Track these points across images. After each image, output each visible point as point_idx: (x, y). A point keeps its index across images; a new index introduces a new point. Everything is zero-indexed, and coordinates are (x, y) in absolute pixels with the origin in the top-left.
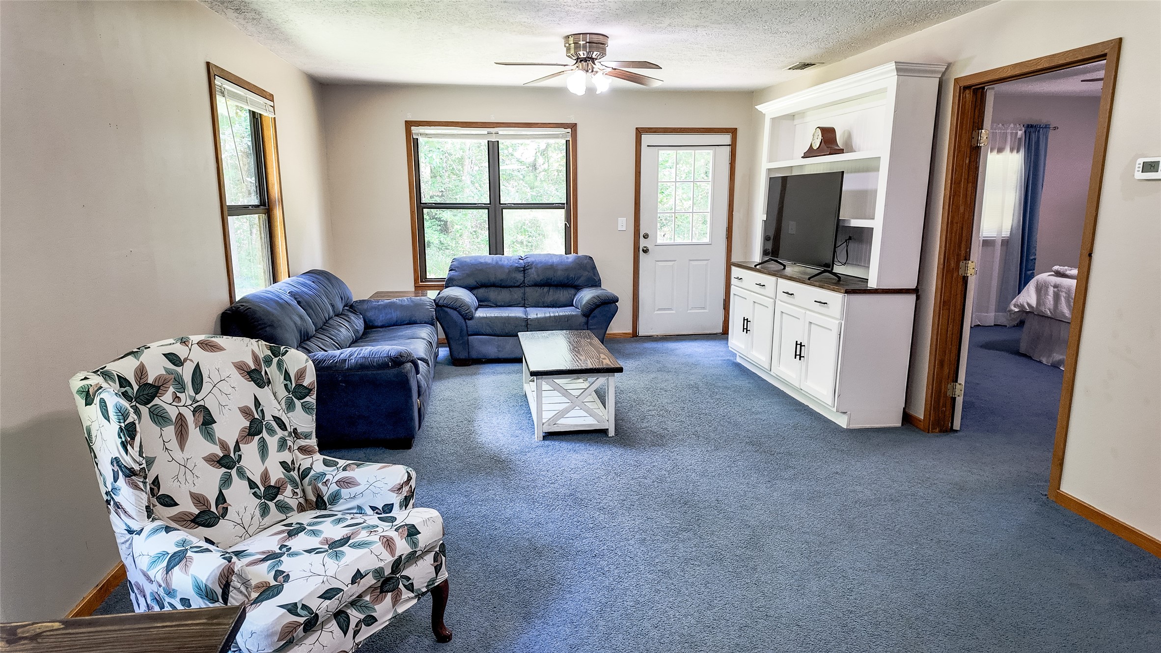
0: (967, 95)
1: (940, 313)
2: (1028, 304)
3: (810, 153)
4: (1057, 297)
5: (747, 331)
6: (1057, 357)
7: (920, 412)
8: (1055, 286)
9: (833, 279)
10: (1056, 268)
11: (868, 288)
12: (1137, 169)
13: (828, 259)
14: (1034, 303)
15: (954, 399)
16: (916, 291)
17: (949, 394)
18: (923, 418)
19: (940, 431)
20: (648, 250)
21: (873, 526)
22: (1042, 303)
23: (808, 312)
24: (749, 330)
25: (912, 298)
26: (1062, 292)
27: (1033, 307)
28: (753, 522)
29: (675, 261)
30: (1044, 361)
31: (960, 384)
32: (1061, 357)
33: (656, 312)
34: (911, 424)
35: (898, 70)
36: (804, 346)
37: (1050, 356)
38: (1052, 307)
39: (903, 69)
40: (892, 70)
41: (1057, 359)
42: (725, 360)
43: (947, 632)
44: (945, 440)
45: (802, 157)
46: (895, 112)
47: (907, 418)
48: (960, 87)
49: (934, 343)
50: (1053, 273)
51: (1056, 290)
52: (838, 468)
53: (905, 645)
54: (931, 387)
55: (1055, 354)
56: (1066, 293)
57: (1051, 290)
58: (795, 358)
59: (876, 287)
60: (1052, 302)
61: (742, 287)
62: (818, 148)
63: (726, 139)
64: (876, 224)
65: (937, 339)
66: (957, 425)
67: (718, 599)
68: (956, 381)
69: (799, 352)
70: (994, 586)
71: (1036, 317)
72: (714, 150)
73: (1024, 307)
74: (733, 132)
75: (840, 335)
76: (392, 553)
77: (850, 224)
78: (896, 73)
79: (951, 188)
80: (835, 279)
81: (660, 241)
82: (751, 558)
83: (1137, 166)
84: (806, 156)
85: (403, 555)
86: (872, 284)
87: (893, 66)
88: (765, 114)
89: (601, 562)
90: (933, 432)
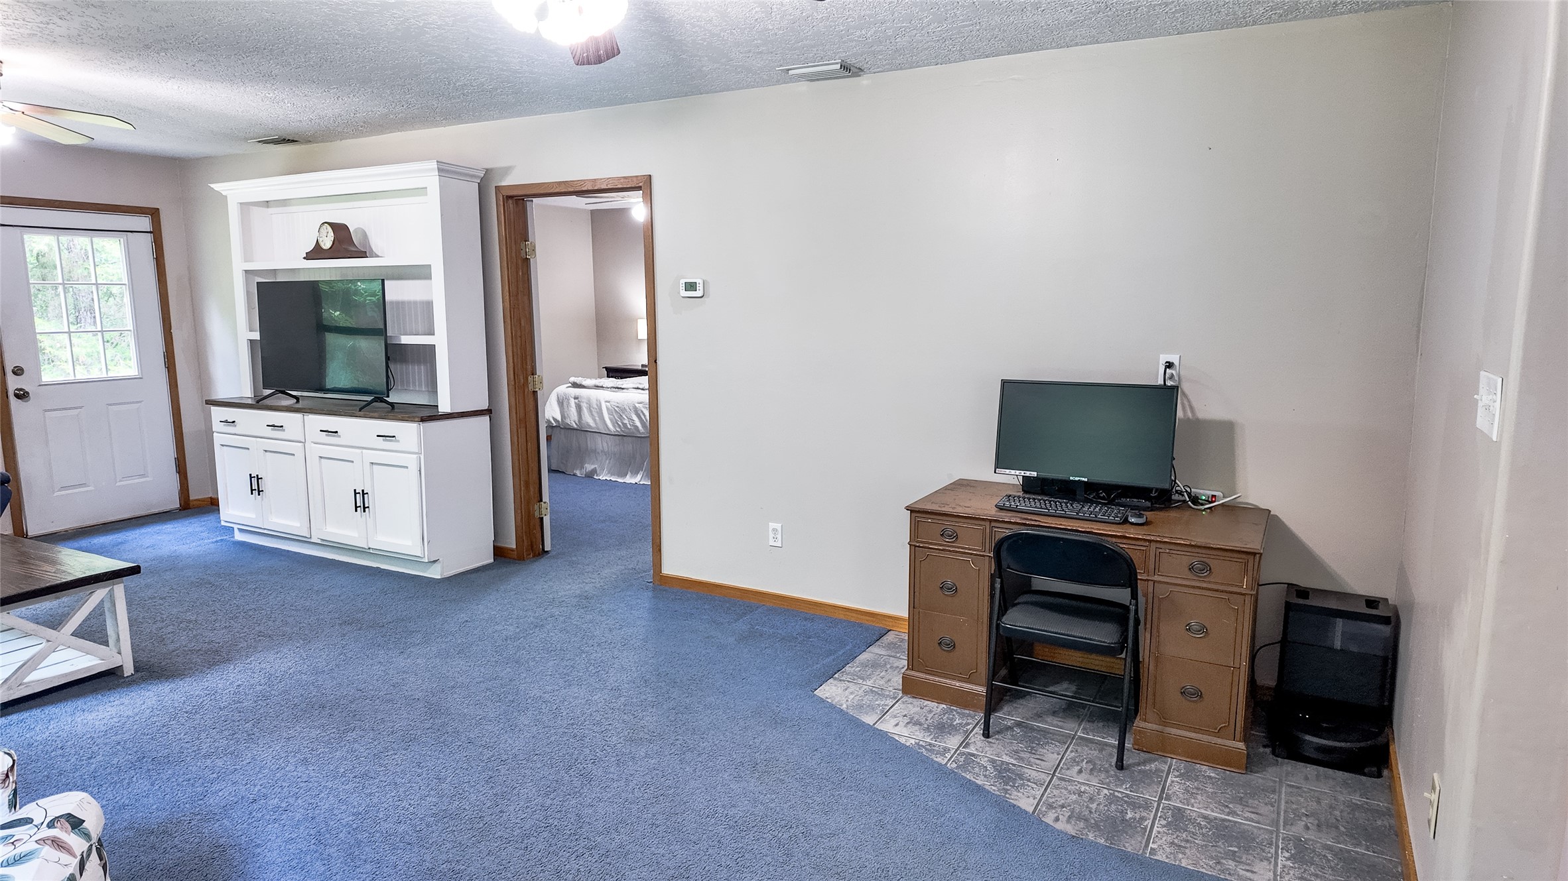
0: (511, 205)
1: (518, 431)
2: (554, 419)
3: (316, 253)
4: (579, 408)
5: (259, 492)
6: (589, 467)
7: (511, 543)
8: (576, 398)
9: (386, 408)
10: (572, 379)
11: (440, 414)
12: (681, 288)
13: (379, 382)
14: (559, 418)
15: (542, 519)
16: (488, 412)
17: (537, 514)
18: (515, 547)
19: (534, 556)
20: (28, 393)
21: (537, 653)
22: (566, 415)
23: (364, 451)
24: (262, 491)
25: (486, 419)
26: (583, 402)
27: (558, 421)
28: (419, 695)
29: (81, 408)
30: (578, 473)
31: (545, 503)
32: (593, 467)
33: (56, 494)
34: (505, 557)
35: (439, 170)
36: (367, 493)
37: (582, 467)
38: (576, 419)
39: (444, 170)
40: (432, 170)
41: (590, 469)
42: (217, 542)
43: (652, 704)
44: (540, 566)
45: (304, 258)
46: (441, 216)
47: (499, 552)
48: (503, 196)
49: (517, 464)
50: (570, 385)
51: (576, 401)
52: (463, 616)
53: (630, 727)
54: (519, 511)
55: (586, 465)
56: (587, 403)
57: (572, 402)
58: (356, 511)
59: (450, 411)
60: (576, 414)
61: (237, 433)
62: (331, 248)
63: (144, 223)
64: (440, 340)
65: (519, 460)
66: (548, 547)
67: (444, 771)
68: (541, 500)
69: (361, 502)
70: (660, 659)
71: (563, 431)
72: (125, 237)
73: (551, 422)
74: (154, 214)
75: (420, 471)
76: (73, 855)
77: (400, 341)
78: (437, 173)
79: (510, 301)
80: (389, 408)
81: (47, 376)
82: (444, 725)
83: (681, 285)
84: (310, 256)
85: (83, 852)
86: (444, 407)
87: (434, 165)
88: (226, 197)
89: (269, 803)
90: (528, 559)
